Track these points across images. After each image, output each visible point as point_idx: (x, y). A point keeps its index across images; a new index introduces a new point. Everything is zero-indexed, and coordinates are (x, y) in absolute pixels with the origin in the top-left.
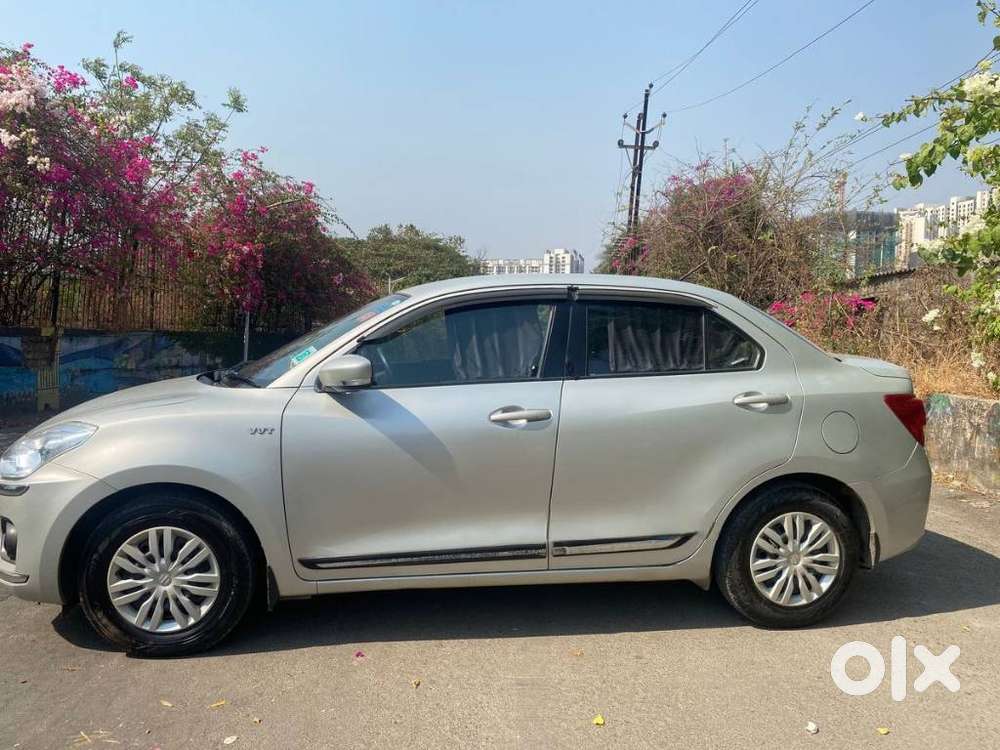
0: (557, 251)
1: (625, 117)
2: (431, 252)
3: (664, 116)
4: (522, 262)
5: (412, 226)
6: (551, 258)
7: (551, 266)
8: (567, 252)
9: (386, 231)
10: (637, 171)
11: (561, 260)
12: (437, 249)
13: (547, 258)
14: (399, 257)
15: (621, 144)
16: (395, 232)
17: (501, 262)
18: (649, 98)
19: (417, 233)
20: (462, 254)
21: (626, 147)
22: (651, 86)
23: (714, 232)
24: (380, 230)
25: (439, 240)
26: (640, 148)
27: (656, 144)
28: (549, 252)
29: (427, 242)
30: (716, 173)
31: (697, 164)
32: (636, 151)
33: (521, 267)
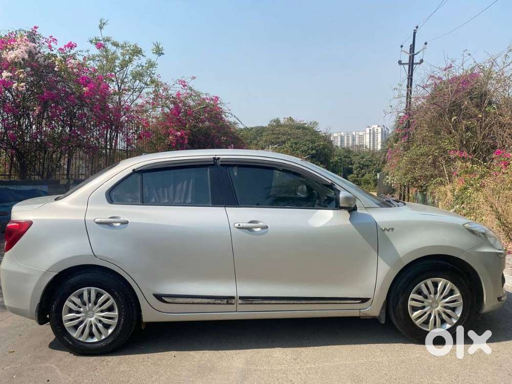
0: (373, 126)
1: (402, 47)
2: (300, 131)
3: (426, 44)
4: (354, 133)
5: (290, 118)
6: (370, 130)
7: (370, 134)
8: (379, 126)
9: (277, 121)
10: (410, 78)
11: (376, 131)
12: (304, 128)
13: (368, 130)
14: (284, 134)
15: (400, 63)
16: (282, 122)
17: (342, 134)
18: (416, 34)
19: (293, 121)
20: (317, 130)
21: (403, 64)
22: (417, 27)
23: (455, 108)
24: (275, 121)
25: (305, 124)
26: (411, 64)
27: (422, 61)
28: (369, 127)
29: (298, 125)
30: (458, 72)
31: (444, 66)
32: (409, 66)
33: (353, 136)
